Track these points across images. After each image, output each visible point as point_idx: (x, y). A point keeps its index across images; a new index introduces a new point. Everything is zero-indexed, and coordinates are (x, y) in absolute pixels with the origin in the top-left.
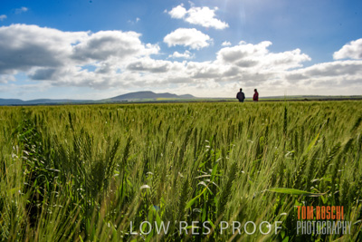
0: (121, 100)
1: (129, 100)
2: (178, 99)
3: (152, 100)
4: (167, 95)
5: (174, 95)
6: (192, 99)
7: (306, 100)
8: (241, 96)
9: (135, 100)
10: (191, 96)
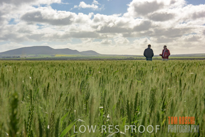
3: (50, 56)
4: (67, 51)
5: (76, 51)
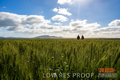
0: (38, 38)
1: (41, 38)
2: (57, 38)
3: (49, 38)
4: (54, 37)
5: (56, 37)
6: (62, 38)
7: (100, 39)
9: (43, 38)
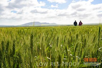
3: (39, 25)
4: (45, 23)
5: (48, 23)
6: (56, 25)
8: (75, 23)
10: (55, 24)
